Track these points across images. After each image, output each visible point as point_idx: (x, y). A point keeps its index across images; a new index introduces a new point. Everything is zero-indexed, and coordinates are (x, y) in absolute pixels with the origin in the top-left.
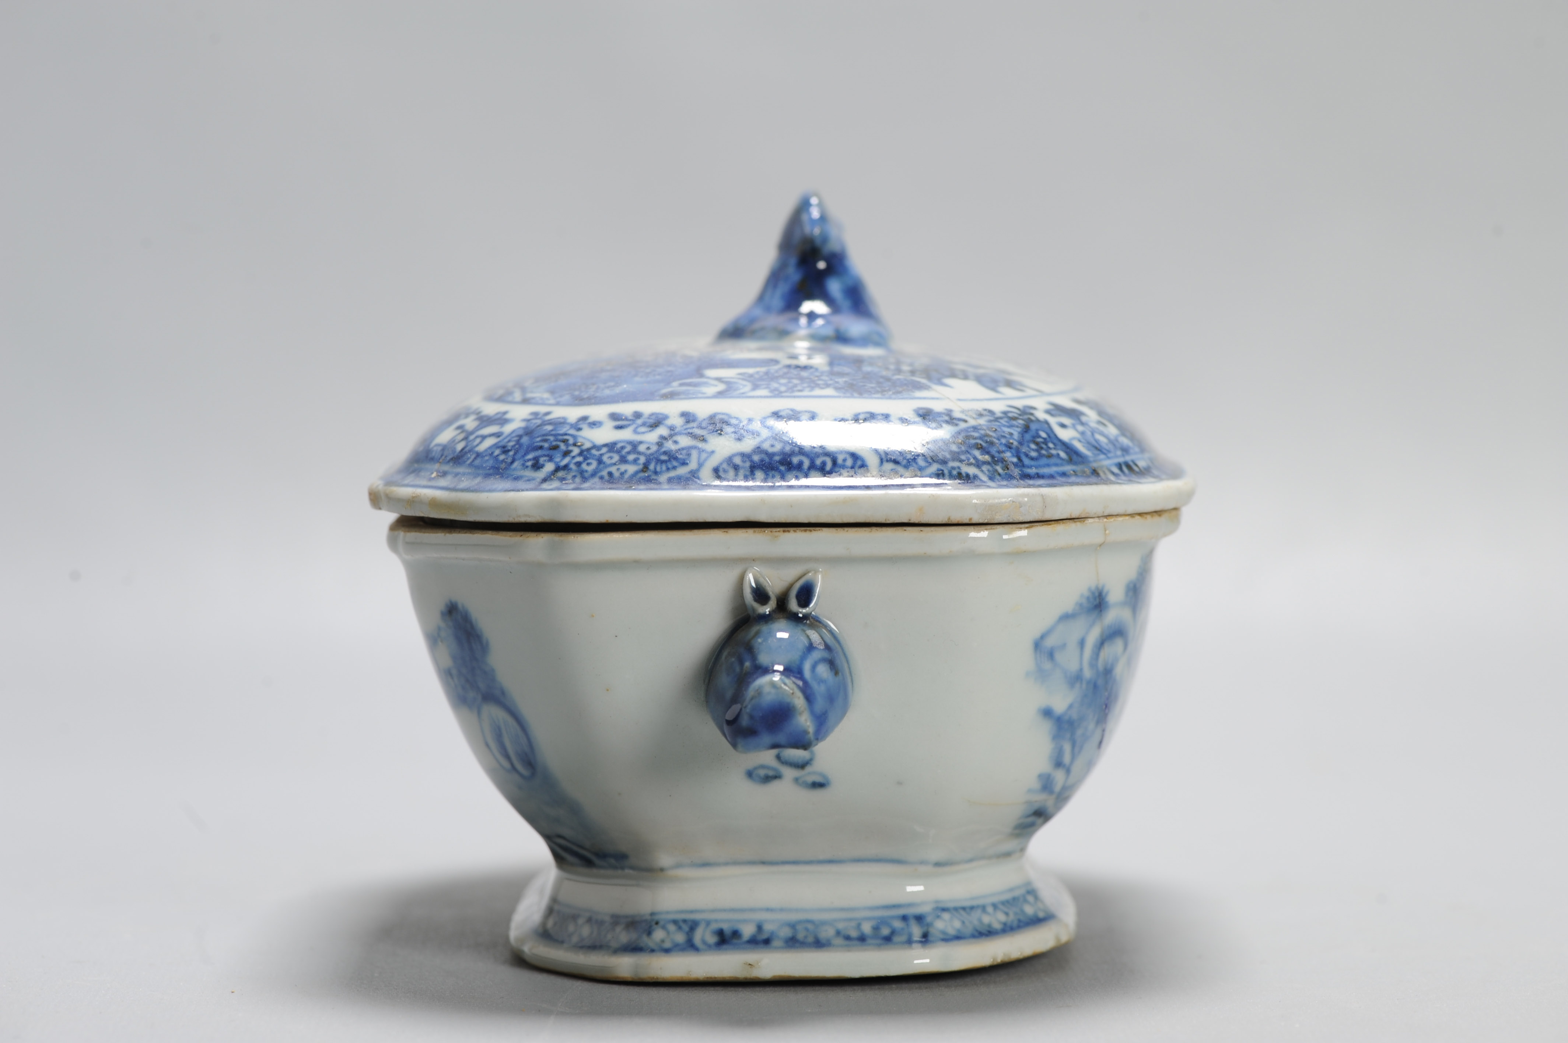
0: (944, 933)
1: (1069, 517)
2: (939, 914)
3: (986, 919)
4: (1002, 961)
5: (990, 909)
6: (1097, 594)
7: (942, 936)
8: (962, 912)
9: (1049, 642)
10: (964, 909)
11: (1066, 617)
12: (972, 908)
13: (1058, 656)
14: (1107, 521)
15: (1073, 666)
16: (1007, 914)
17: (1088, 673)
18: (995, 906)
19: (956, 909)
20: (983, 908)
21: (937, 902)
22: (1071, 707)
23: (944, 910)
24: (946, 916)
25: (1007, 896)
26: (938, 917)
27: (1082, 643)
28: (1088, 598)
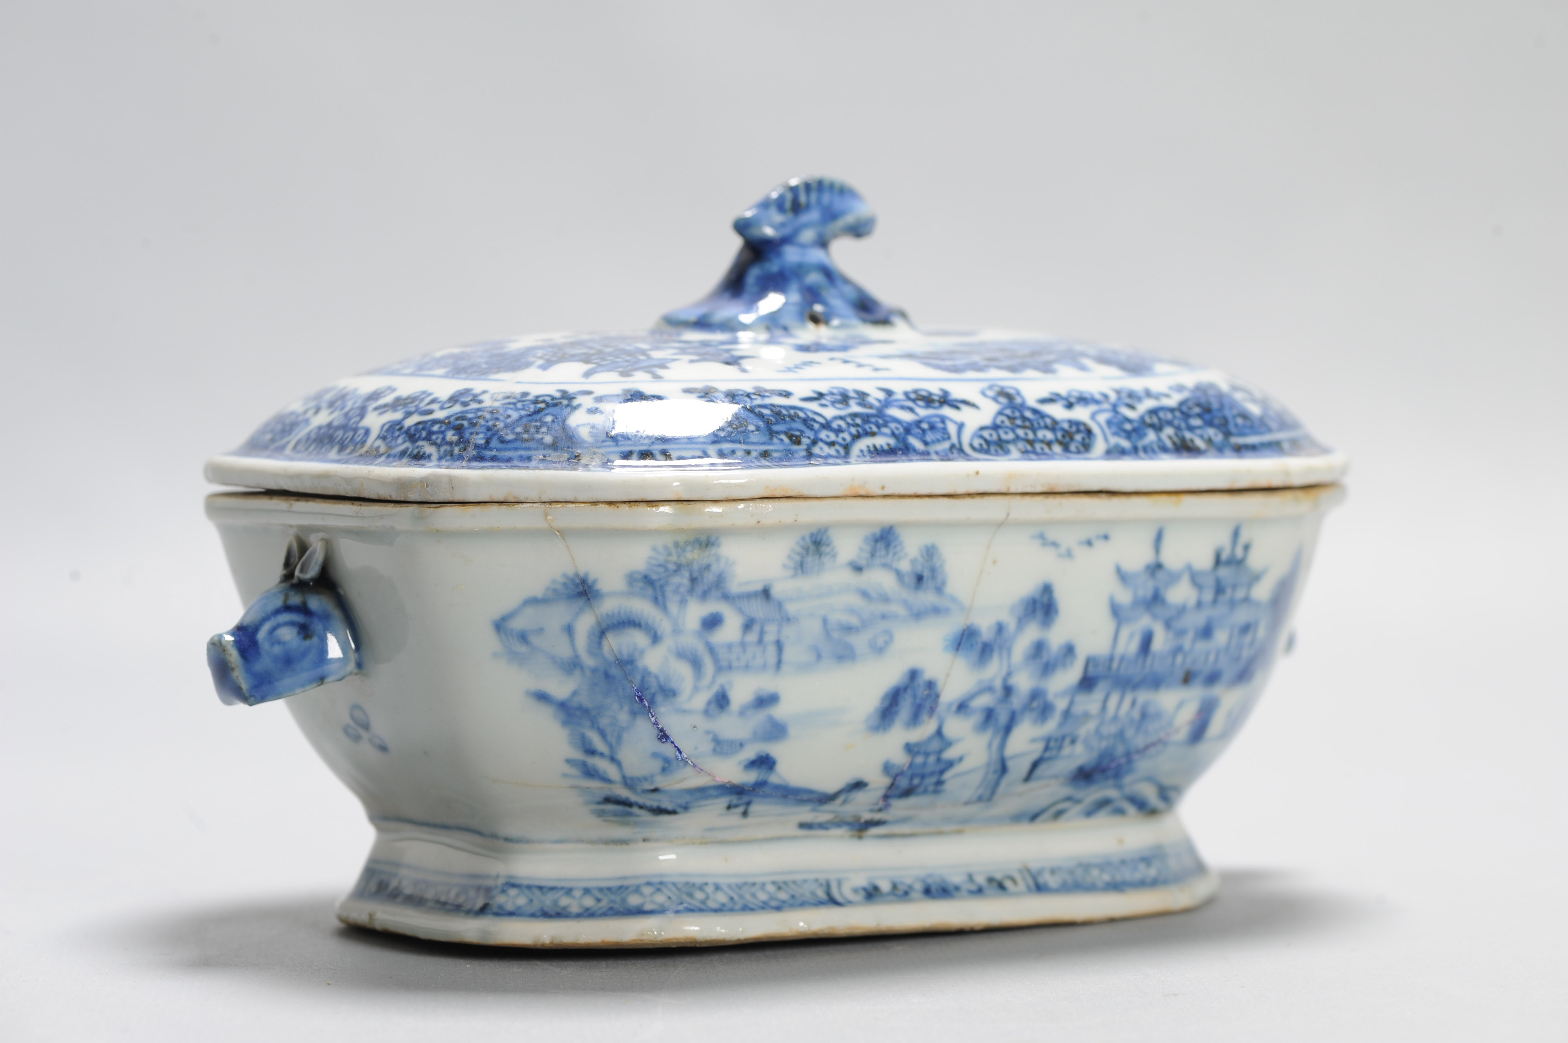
0: (501, 907)
1: (490, 500)
2: (505, 889)
3: (564, 901)
4: (552, 943)
5: (577, 893)
6: (578, 581)
7: (495, 910)
8: (537, 892)
9: (517, 624)
10: (541, 888)
11: (532, 601)
12: (552, 889)
13: (534, 639)
14: (550, 506)
15: (564, 651)
16: (599, 900)
17: (589, 661)
18: (587, 891)
19: (529, 887)
20: (569, 891)
21: (510, 877)
22: (575, 693)
23: (514, 886)
24: (513, 892)
25: (614, 884)
26: (503, 891)
27: (569, 630)
28: (565, 584)
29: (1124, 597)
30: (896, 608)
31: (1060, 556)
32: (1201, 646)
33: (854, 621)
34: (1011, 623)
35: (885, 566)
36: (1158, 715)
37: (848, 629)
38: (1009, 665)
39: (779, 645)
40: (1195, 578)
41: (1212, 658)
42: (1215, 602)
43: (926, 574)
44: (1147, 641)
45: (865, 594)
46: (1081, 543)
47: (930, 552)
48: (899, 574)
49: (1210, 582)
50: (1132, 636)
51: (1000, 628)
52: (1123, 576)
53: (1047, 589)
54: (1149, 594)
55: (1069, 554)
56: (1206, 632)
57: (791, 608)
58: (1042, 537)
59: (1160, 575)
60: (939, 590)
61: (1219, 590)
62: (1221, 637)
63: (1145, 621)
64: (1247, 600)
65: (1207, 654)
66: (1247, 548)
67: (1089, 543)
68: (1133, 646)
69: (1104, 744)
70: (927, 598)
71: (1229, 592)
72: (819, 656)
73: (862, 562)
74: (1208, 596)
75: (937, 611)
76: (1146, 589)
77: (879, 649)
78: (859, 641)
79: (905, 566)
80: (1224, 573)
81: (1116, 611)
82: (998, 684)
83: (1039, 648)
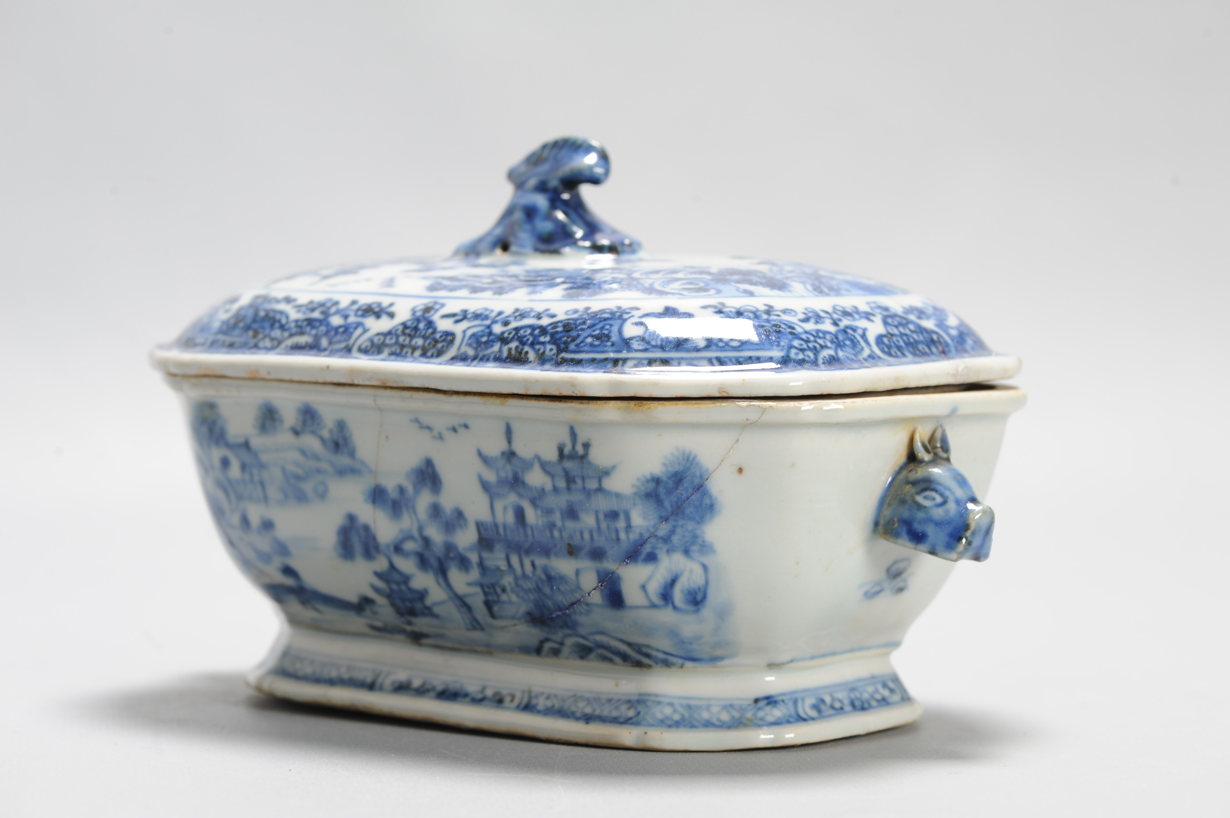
29: (491, 477)
30: (324, 466)
31: (434, 437)
32: (570, 524)
33: (300, 472)
34: (410, 489)
35: (313, 433)
36: (562, 579)
37: (298, 478)
38: (418, 521)
39: (262, 484)
40: (544, 466)
41: (587, 536)
42: (569, 489)
43: (341, 441)
44: (520, 514)
45: (303, 452)
46: (448, 429)
47: (341, 425)
48: (323, 440)
49: (559, 471)
50: (505, 508)
51: (402, 490)
52: (485, 460)
53: (429, 463)
54: (510, 476)
55: (440, 437)
56: (572, 513)
57: (264, 458)
58: (417, 421)
59: (514, 461)
60: (352, 454)
61: (570, 480)
62: (588, 520)
63: (512, 498)
64: (600, 490)
65: (582, 534)
66: (586, 446)
67: (454, 430)
68: (510, 518)
69: (531, 597)
70: (344, 460)
71: (579, 482)
72: (286, 496)
73: (299, 428)
74: (561, 484)
75: (353, 471)
76: (507, 472)
77: (322, 495)
78: (308, 487)
79: (325, 434)
80: (569, 465)
81: (485, 486)
82: (415, 533)
83: (436, 510)
